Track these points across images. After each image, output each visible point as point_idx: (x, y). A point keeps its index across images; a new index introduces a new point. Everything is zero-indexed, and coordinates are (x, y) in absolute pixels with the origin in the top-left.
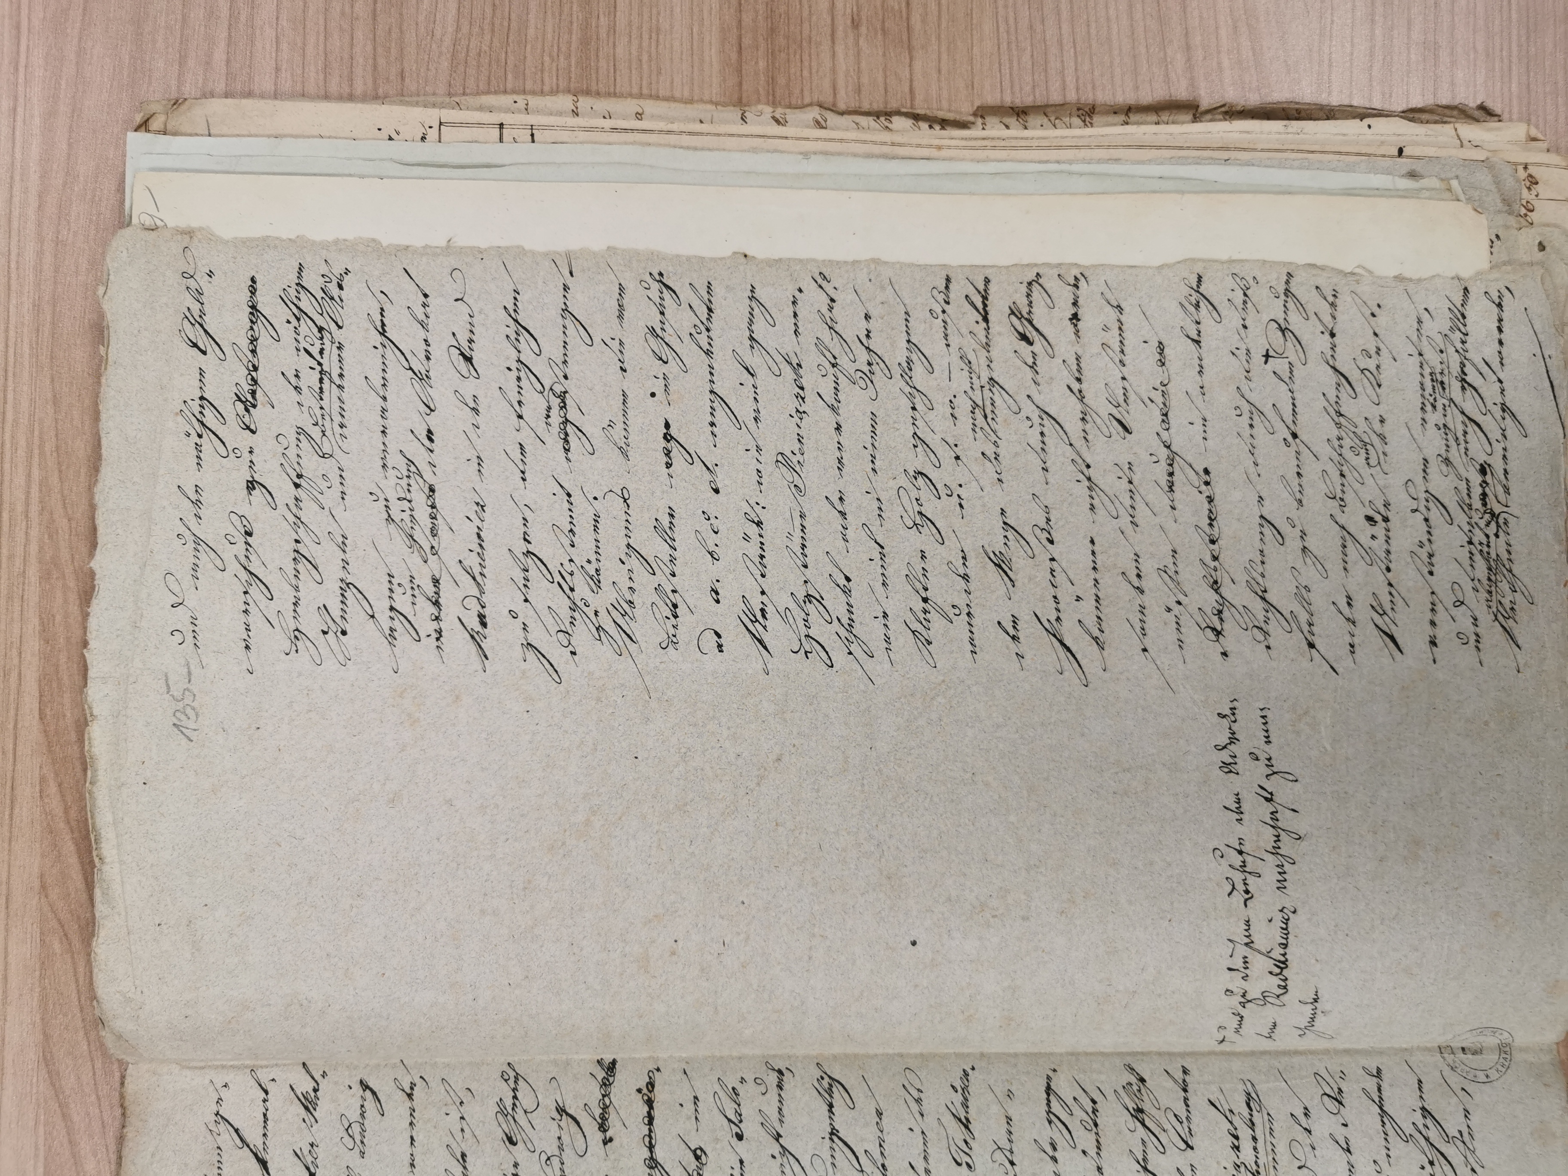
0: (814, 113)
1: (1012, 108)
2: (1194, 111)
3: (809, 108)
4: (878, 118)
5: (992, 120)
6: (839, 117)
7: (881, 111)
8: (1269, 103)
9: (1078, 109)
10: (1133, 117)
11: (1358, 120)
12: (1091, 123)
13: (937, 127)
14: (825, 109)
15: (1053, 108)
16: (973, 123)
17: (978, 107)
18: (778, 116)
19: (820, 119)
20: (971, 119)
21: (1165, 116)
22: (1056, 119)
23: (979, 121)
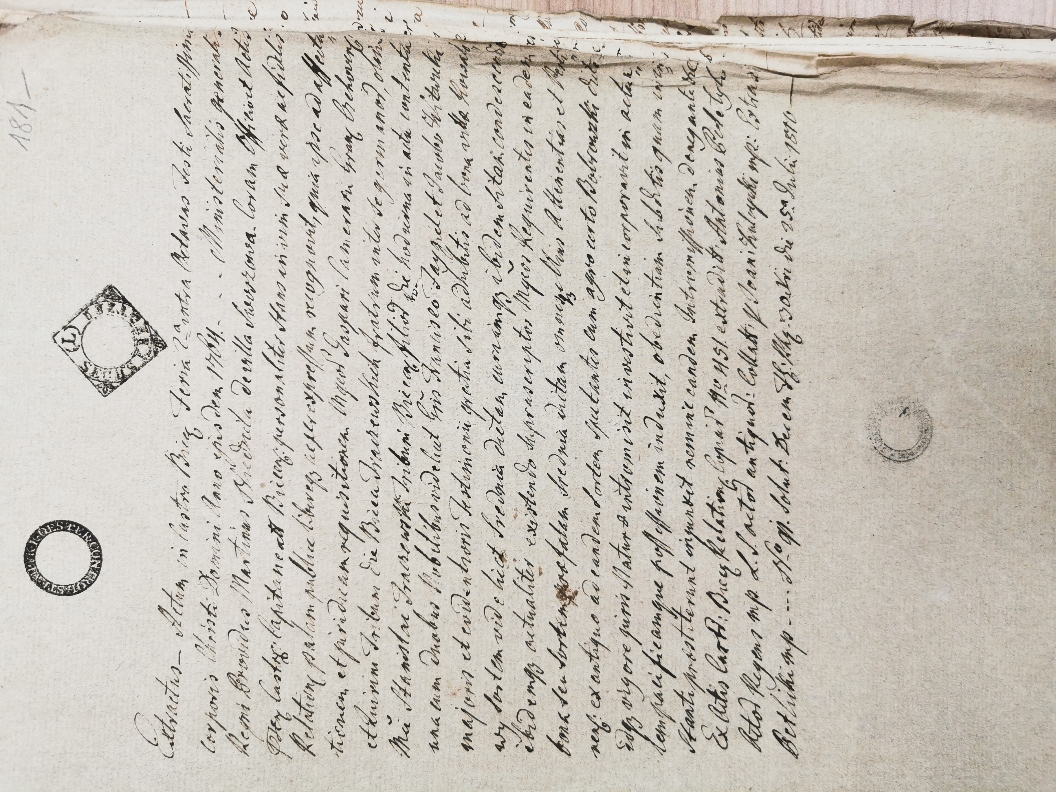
0: (577, 17)
1: (751, 18)
2: (909, 26)
3: (571, 14)
4: (632, 24)
5: (732, 28)
6: (598, 21)
7: (636, 18)
8: (975, 22)
9: (809, 21)
10: (857, 30)
11: (1049, 40)
12: (820, 34)
13: (684, 33)
14: (586, 14)
15: (788, 19)
16: (717, 30)
17: (722, 17)
18: (543, 20)
19: (581, 24)
20: (716, 26)
21: (884, 30)
22: (790, 29)
23: (722, 29)
